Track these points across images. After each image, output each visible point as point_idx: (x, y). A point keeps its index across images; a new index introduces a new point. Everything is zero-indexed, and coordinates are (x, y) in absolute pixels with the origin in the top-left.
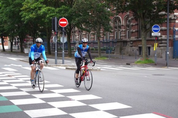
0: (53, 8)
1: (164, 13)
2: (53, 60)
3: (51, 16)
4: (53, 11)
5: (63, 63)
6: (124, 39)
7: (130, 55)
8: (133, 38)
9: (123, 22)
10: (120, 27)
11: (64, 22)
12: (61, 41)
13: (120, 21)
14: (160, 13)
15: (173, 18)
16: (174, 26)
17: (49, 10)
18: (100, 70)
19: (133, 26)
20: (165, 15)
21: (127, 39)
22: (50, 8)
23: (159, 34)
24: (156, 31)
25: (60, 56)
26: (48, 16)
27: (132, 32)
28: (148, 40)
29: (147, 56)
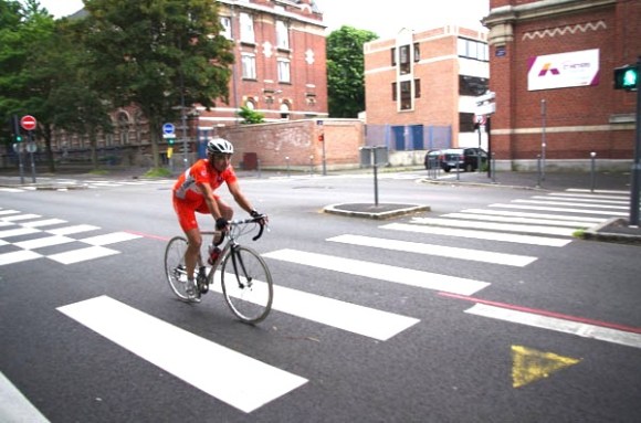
0: (17, 101)
1: (178, 108)
2: (18, 178)
3: (15, 113)
4: (18, 105)
5: (34, 182)
6: (134, 143)
7: (142, 166)
8: (145, 142)
9: (131, 120)
10: (127, 126)
11: (30, 122)
12: (28, 149)
13: (126, 117)
14: (174, 108)
15: (195, 114)
16: (197, 125)
17: (10, 104)
18: (87, 188)
19: (143, 125)
20: (179, 111)
21: (138, 144)
22: (11, 100)
23: (174, 136)
24: (169, 132)
25: (28, 171)
26: (9, 112)
27: (143, 134)
28: (160, 145)
29: (160, 165)
